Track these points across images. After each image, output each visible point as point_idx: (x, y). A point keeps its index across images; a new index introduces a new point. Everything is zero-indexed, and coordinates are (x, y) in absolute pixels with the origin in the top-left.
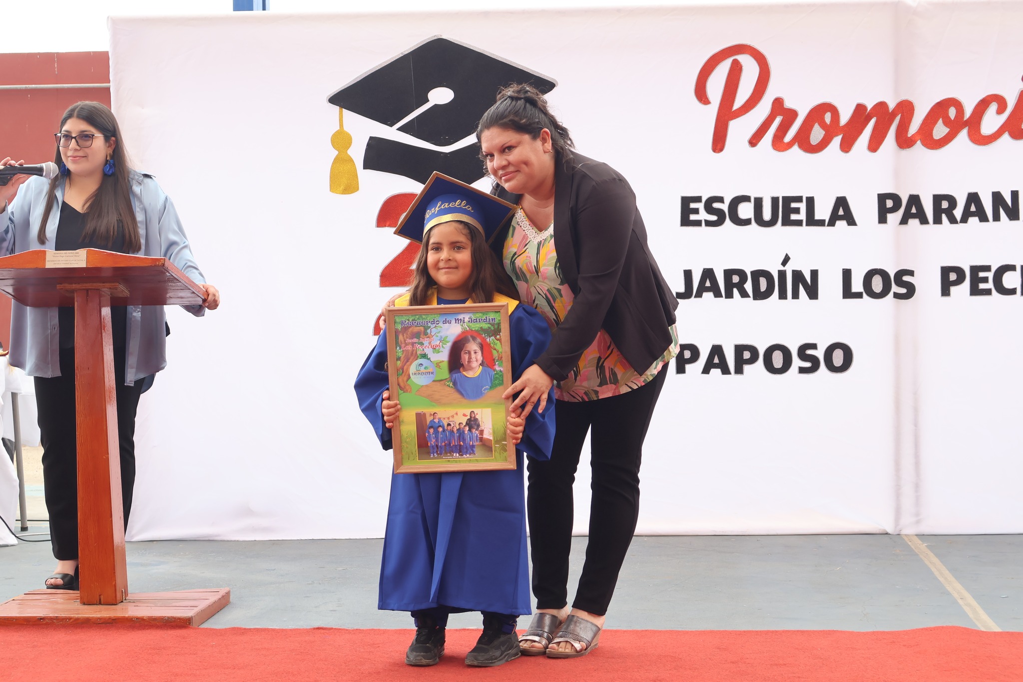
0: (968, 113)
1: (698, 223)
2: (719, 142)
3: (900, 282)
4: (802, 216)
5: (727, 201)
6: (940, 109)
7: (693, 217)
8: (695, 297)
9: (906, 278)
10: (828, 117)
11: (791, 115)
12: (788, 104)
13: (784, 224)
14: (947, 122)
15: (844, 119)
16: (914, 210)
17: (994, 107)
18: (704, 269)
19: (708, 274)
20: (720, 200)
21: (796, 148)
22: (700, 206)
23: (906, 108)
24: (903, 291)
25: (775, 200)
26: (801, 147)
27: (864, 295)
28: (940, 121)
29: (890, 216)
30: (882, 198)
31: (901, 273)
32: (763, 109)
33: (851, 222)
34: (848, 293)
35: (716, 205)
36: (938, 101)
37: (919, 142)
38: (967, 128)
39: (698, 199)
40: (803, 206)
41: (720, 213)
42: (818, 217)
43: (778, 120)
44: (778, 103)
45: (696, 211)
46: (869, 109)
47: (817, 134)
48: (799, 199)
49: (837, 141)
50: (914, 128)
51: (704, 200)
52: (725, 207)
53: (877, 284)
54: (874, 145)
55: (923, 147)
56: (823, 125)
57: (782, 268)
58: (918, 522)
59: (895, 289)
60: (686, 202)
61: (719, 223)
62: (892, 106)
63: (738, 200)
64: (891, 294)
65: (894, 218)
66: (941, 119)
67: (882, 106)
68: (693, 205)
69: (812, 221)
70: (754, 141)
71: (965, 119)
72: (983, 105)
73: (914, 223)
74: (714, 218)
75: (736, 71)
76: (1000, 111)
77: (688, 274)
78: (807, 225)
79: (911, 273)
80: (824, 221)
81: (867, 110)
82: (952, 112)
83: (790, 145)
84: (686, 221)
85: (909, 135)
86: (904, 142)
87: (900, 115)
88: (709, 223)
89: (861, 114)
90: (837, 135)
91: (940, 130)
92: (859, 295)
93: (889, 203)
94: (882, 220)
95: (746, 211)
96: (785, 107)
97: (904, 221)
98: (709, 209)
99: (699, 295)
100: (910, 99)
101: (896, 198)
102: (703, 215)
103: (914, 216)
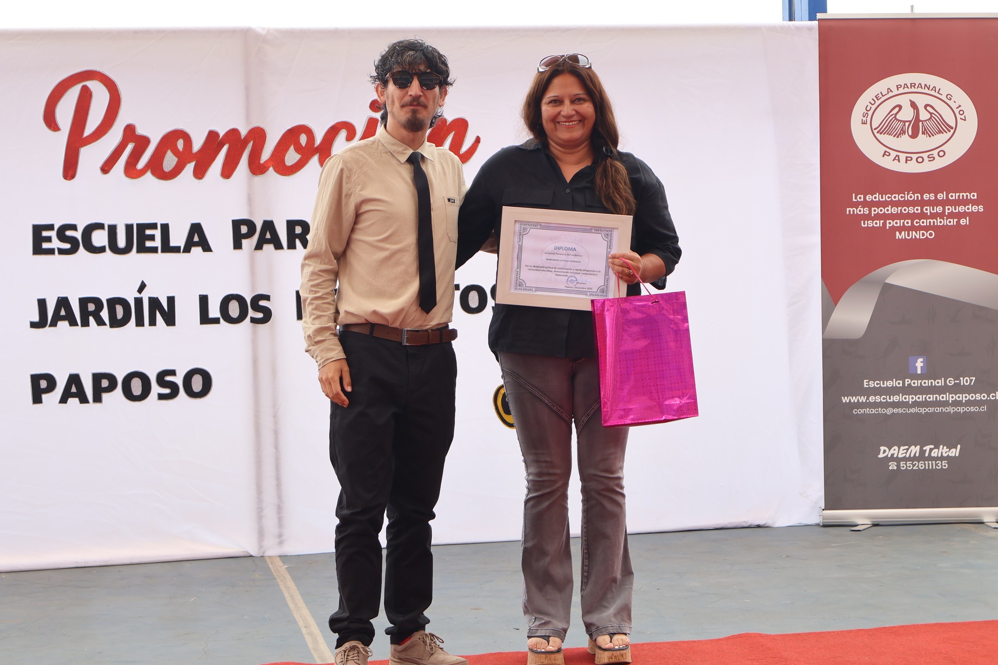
0: (318, 140)
1: (51, 252)
2: (70, 170)
3: (256, 307)
4: (157, 243)
5: (80, 229)
6: (291, 136)
7: (45, 245)
8: (49, 326)
9: (262, 303)
10: (180, 144)
11: (143, 142)
12: (140, 131)
13: (139, 251)
14: (299, 149)
15: (197, 146)
16: (268, 236)
17: (343, 134)
18: (59, 298)
19: (63, 302)
20: (74, 227)
21: (149, 174)
22: (53, 234)
23: (258, 135)
24: (260, 315)
25: (129, 228)
26: (153, 174)
27: (221, 320)
28: (292, 148)
29: (245, 242)
30: (237, 224)
31: (257, 298)
32: (114, 136)
33: (207, 248)
34: (205, 319)
35: (69, 233)
36: (289, 127)
37: (271, 169)
38: (318, 154)
39: (50, 227)
40: (157, 233)
41: (73, 241)
42: (173, 243)
43: (130, 147)
44: (130, 130)
45: (49, 240)
46: (221, 136)
47: (170, 161)
48: (153, 226)
49: (190, 167)
50: (266, 154)
51: (56, 228)
52: (78, 235)
53: (234, 309)
54: (227, 172)
55: (275, 173)
56: (176, 152)
57: (138, 295)
58: (281, 543)
59: (251, 313)
60: (38, 230)
61: (73, 250)
62: (244, 133)
63: (90, 229)
64: (248, 319)
65: (248, 244)
66: (292, 146)
67: (234, 132)
68: (45, 234)
69: (167, 247)
70: (106, 168)
71: (316, 146)
72: (333, 132)
73: (269, 248)
74: (67, 246)
75: (85, 98)
76: (350, 138)
77: (42, 304)
78: (163, 251)
79: (267, 298)
80: (179, 247)
81: (219, 136)
82: (303, 139)
83: (142, 172)
84: (38, 250)
85: (262, 162)
86: (257, 168)
87: (252, 142)
88: (62, 252)
89: (213, 141)
90: (190, 162)
91: (292, 157)
92: (216, 321)
93: (244, 229)
94: (237, 245)
95: (100, 238)
96: (137, 133)
97: (259, 247)
98: (62, 237)
99: (54, 324)
100: (262, 126)
101: (250, 224)
102: (56, 244)
103: (268, 242)
